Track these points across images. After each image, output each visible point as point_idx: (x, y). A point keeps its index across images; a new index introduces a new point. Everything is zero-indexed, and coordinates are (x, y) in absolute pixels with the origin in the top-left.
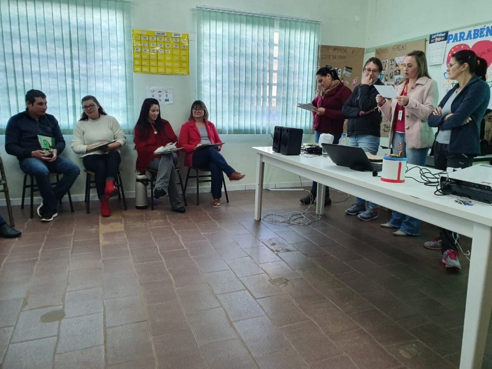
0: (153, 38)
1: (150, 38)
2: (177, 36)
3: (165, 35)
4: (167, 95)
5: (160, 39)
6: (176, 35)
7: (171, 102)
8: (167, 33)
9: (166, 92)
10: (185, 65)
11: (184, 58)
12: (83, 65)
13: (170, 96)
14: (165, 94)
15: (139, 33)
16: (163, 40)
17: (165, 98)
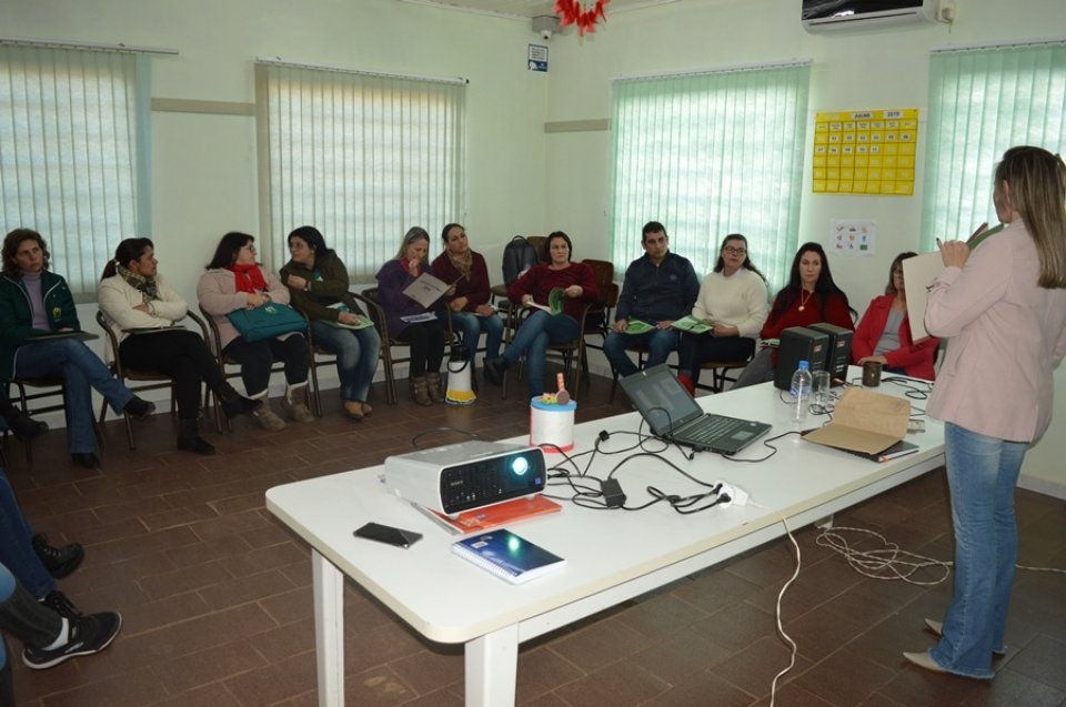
0: (850, 126)
1: (845, 126)
2: (894, 117)
3: (871, 117)
4: (864, 238)
5: (863, 126)
6: (890, 114)
7: (869, 251)
8: (874, 112)
9: (864, 230)
10: (906, 174)
11: (904, 161)
12: (737, 183)
13: (870, 241)
14: (862, 235)
15: (827, 119)
16: (868, 126)
17: (861, 242)
